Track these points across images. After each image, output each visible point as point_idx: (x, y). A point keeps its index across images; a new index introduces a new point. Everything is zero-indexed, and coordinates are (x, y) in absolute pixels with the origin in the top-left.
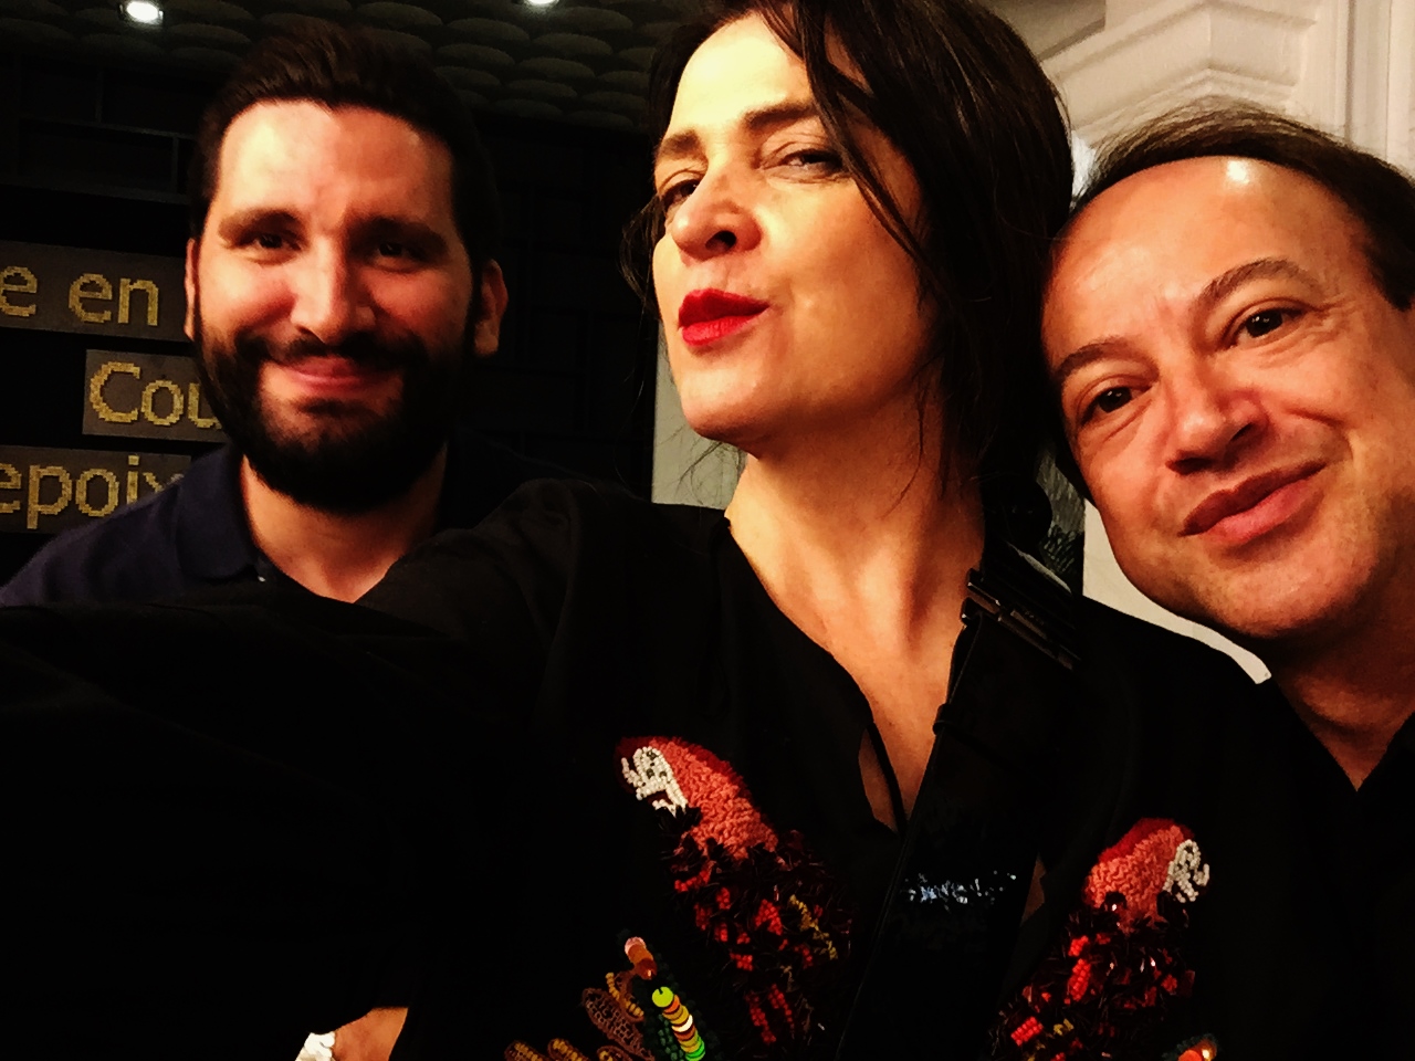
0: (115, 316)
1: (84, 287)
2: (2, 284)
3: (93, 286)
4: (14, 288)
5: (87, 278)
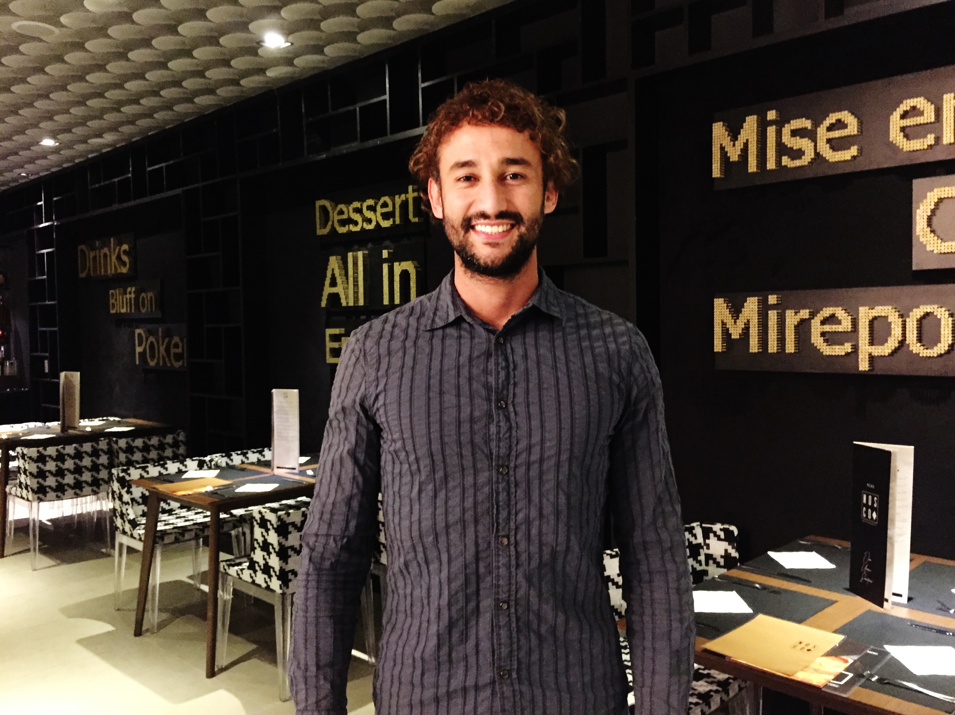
1: (905, 116)
2: (822, 133)
3: (914, 111)
4: (836, 134)
5: (907, 104)
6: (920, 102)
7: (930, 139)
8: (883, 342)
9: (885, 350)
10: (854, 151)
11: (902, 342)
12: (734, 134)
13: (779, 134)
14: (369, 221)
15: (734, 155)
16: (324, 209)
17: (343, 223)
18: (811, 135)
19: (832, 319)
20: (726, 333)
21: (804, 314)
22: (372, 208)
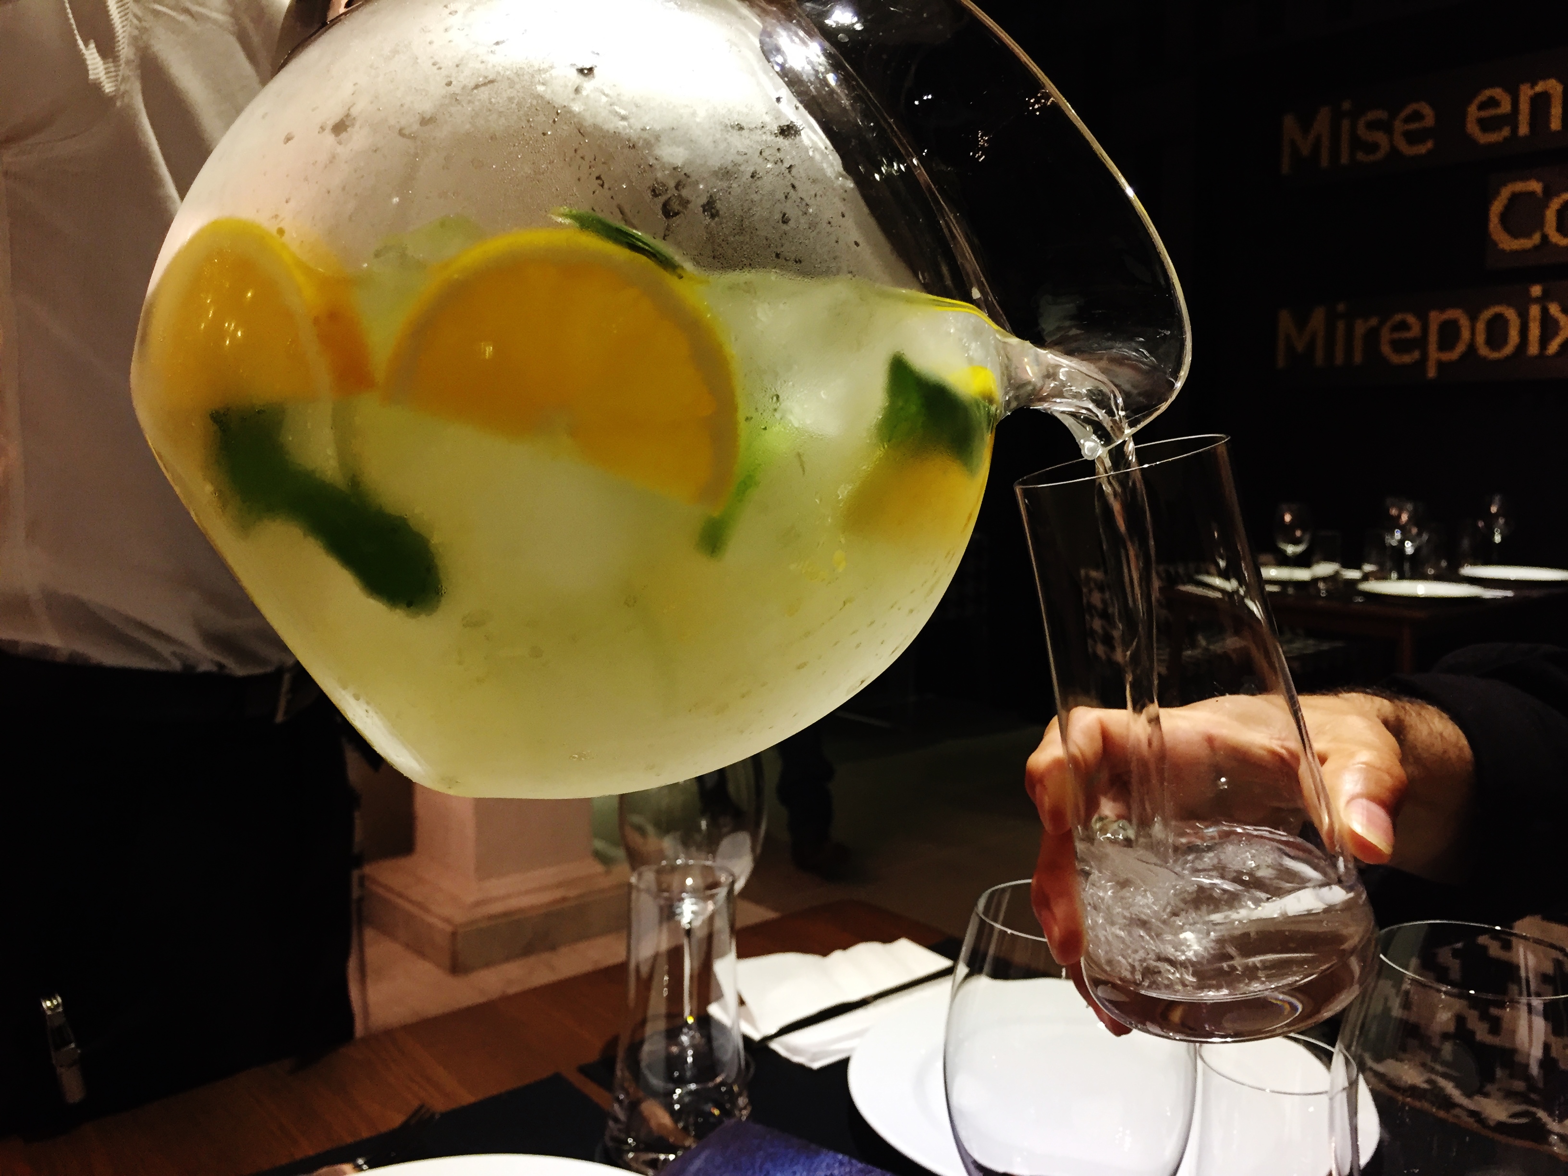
0: (1514, 131)
1: (1482, 107)
2: (1399, 126)
3: (1492, 102)
4: (1413, 126)
5: (1485, 95)
6: (1497, 92)
7: (1506, 132)
8: (1452, 347)
9: (1454, 355)
10: (1430, 145)
11: (1471, 347)
12: (1305, 127)
13: (1354, 127)
15: (1305, 149)
18: (1386, 127)
19: (1402, 326)
20: (1290, 347)
21: (1374, 321)
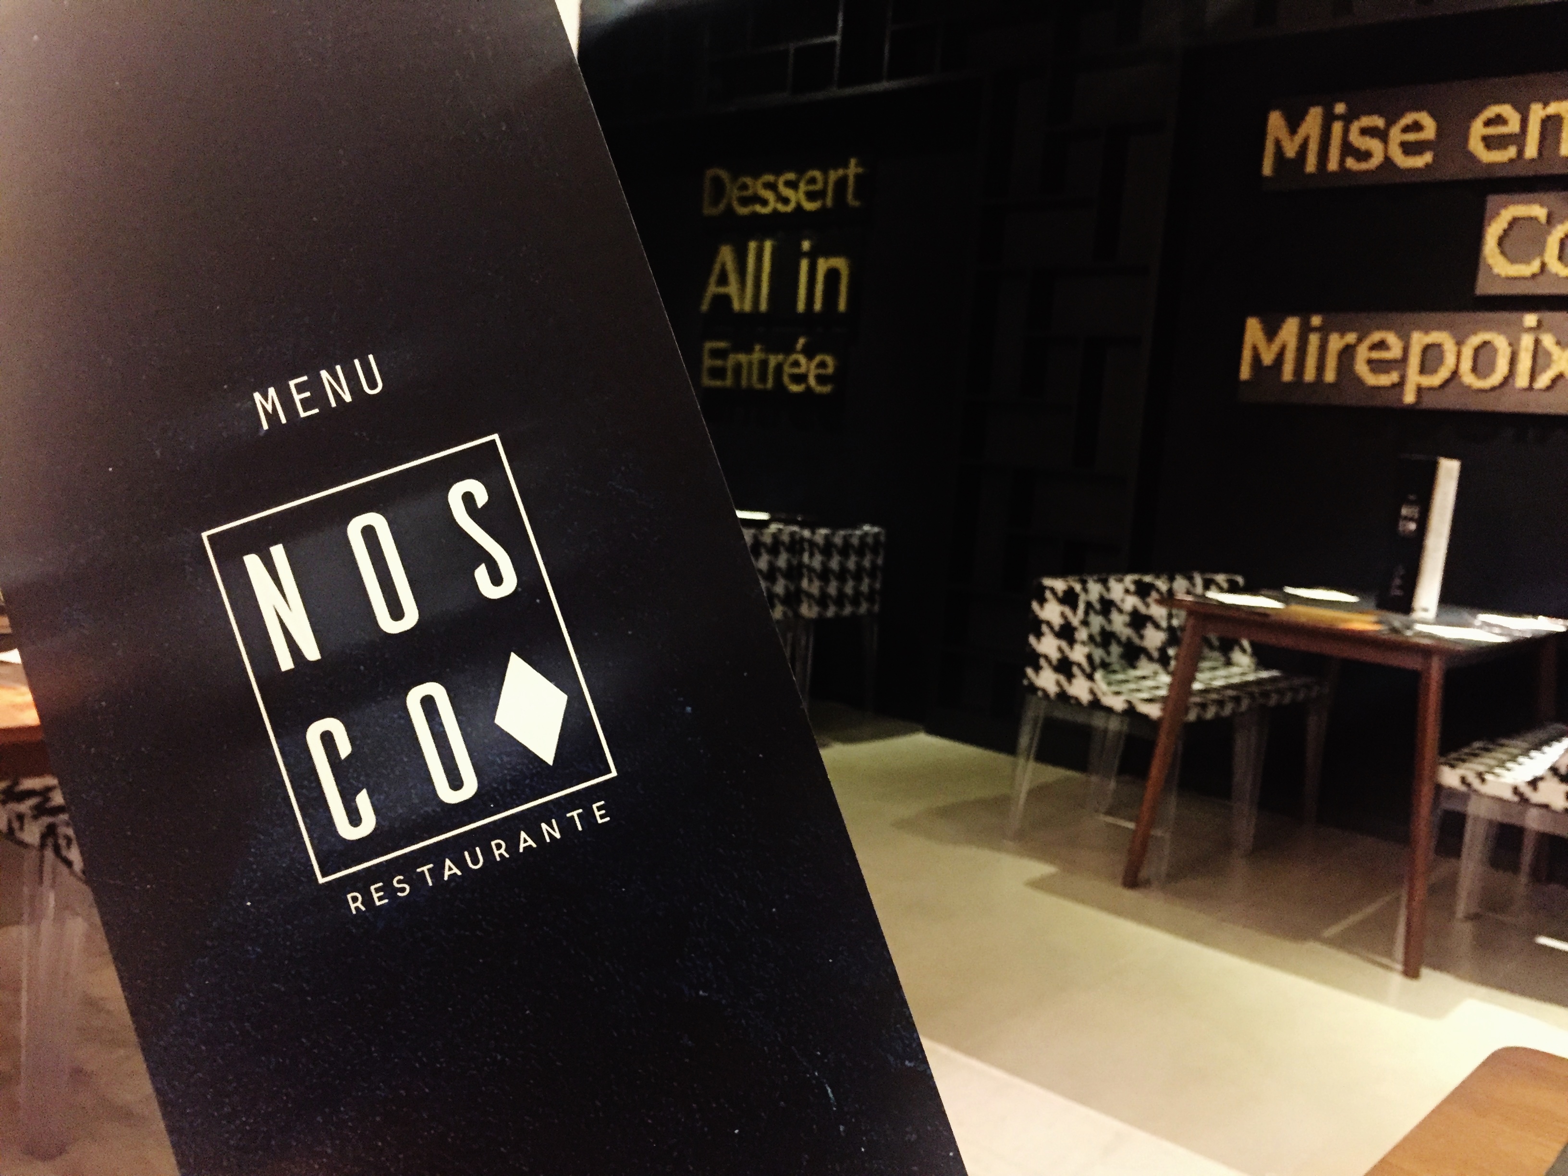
0: (1521, 152)
1: (1488, 123)
2: (1396, 135)
3: (1499, 120)
4: (1411, 137)
5: (1492, 111)
6: (1506, 110)
7: (1511, 152)
8: (1434, 371)
9: (1435, 380)
10: (1427, 158)
11: (1455, 374)
12: (1293, 127)
13: (1346, 131)
14: (786, 201)
15: (1290, 151)
16: (717, 180)
17: (745, 201)
18: (1382, 135)
19: (1381, 345)
20: (1256, 358)
21: (1351, 338)
22: (792, 185)
